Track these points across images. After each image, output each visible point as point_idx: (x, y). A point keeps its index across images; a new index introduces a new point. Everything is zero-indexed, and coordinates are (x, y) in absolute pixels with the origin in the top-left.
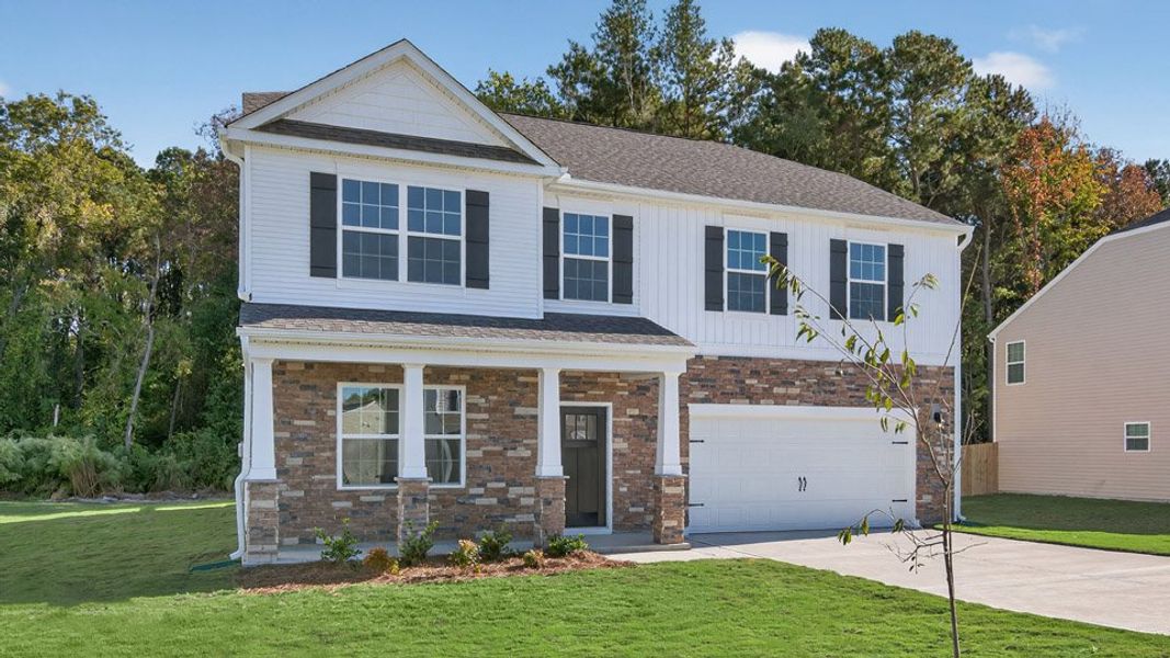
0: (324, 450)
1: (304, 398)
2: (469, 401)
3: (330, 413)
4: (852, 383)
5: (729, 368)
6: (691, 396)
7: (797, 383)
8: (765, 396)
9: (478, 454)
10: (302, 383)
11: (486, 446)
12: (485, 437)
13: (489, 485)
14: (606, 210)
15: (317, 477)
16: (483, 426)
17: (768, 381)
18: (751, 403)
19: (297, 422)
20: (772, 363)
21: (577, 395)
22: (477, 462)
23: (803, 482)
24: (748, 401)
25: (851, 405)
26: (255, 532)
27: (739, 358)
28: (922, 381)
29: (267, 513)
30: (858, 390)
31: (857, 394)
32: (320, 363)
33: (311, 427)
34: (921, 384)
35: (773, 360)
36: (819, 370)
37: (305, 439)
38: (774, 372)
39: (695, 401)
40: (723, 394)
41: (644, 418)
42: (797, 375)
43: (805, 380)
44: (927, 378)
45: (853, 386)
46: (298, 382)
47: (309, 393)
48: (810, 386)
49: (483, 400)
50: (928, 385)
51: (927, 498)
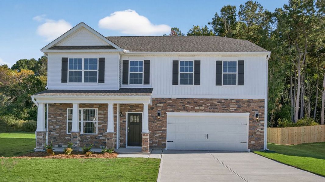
0: (64, 124)
1: (59, 112)
2: (99, 112)
3: (65, 115)
4: (224, 105)
5: (180, 101)
6: (167, 110)
7: (203, 105)
8: (193, 109)
9: (101, 126)
10: (59, 108)
11: (103, 124)
12: (103, 121)
13: (103, 134)
14: (142, 59)
15: (62, 131)
16: (102, 119)
17: (193, 105)
18: (187, 112)
19: (58, 118)
20: (194, 100)
21: (133, 110)
22: (101, 128)
23: (207, 136)
24: (186, 111)
25: (223, 112)
26: (38, 143)
27: (183, 99)
28: (251, 104)
29: (40, 139)
30: (226, 107)
31: (225, 108)
32: (63, 103)
33: (61, 119)
34: (250, 105)
35: (195, 99)
36: (211, 101)
37: (60, 122)
38: (195, 102)
39: (168, 111)
40: (178, 109)
41: (153, 116)
42: (203, 103)
43: (206, 105)
44: (253, 103)
45: (224, 106)
46: (58, 108)
47: (60, 111)
48: (208, 106)
49: (102, 112)
50: (253, 105)
51: (253, 142)
